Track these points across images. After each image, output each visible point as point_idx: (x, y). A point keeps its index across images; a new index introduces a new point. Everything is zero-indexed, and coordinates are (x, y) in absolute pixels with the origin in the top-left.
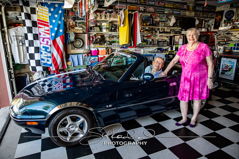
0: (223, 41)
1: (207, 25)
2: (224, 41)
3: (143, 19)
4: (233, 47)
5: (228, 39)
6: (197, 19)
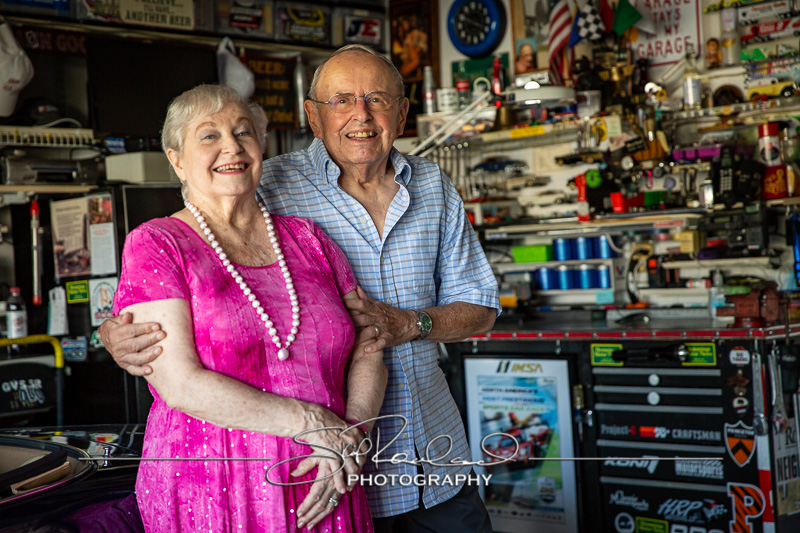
4: (544, 271)
5: (499, 210)
6: (237, 53)
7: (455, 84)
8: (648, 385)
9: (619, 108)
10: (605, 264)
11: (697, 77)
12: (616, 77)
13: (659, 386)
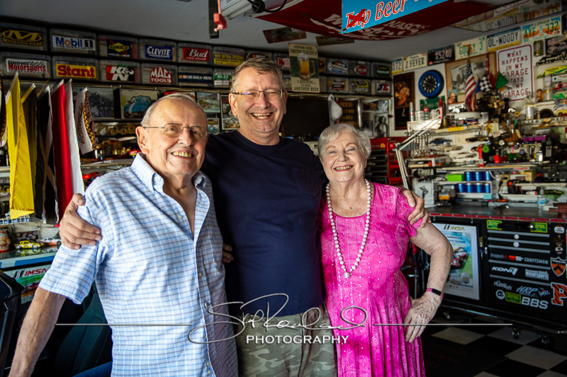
0: (427, 165)
1: (375, 117)
2: (430, 168)
3: (130, 111)
4: (460, 185)
5: (442, 160)
6: (335, 100)
7: (422, 109)
8: (514, 239)
9: (497, 119)
10: (488, 183)
11: (532, 106)
12: (496, 107)
13: (519, 239)
